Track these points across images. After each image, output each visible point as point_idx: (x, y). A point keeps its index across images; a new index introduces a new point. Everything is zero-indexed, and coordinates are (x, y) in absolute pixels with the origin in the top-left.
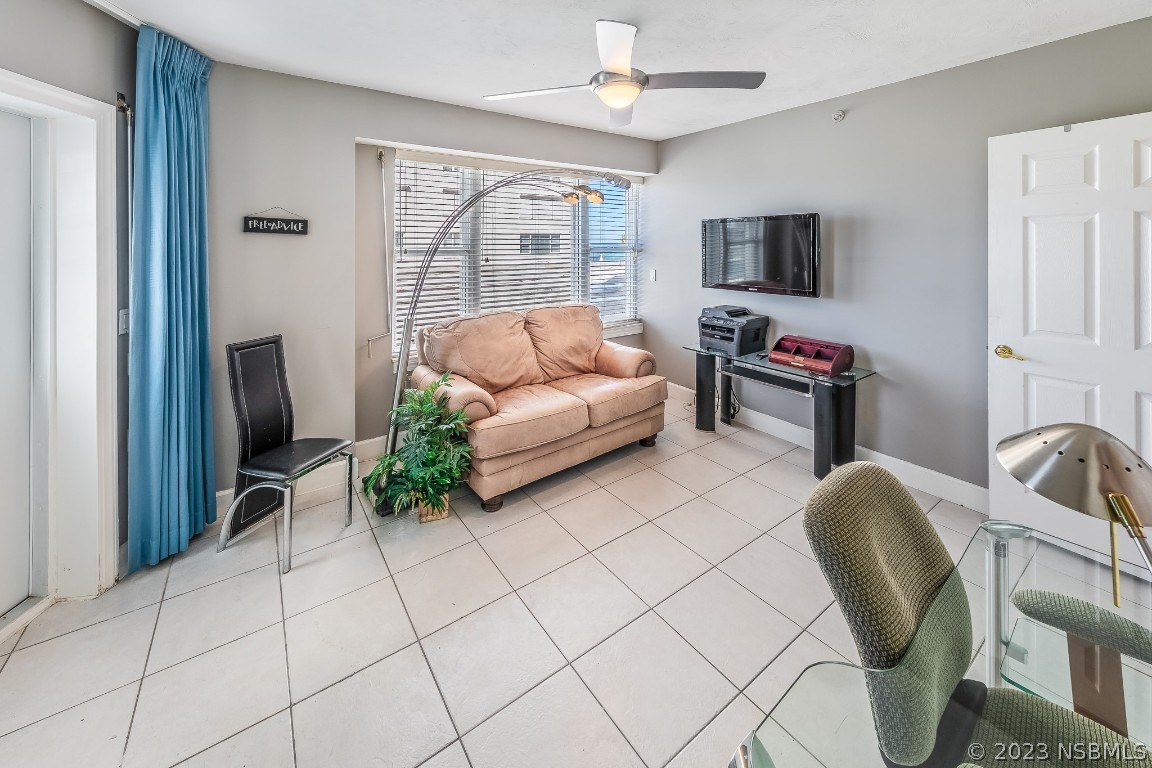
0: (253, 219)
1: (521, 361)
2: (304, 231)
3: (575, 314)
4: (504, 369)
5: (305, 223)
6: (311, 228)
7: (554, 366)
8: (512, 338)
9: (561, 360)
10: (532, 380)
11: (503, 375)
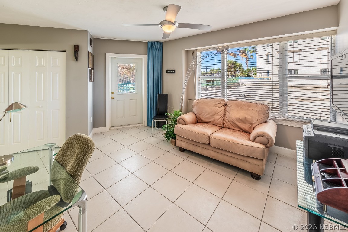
0: (168, 71)
1: (214, 116)
2: (174, 73)
3: (250, 106)
4: (207, 116)
5: (175, 71)
6: (176, 72)
7: (229, 123)
8: (214, 108)
9: (232, 122)
10: (215, 124)
11: (206, 118)
